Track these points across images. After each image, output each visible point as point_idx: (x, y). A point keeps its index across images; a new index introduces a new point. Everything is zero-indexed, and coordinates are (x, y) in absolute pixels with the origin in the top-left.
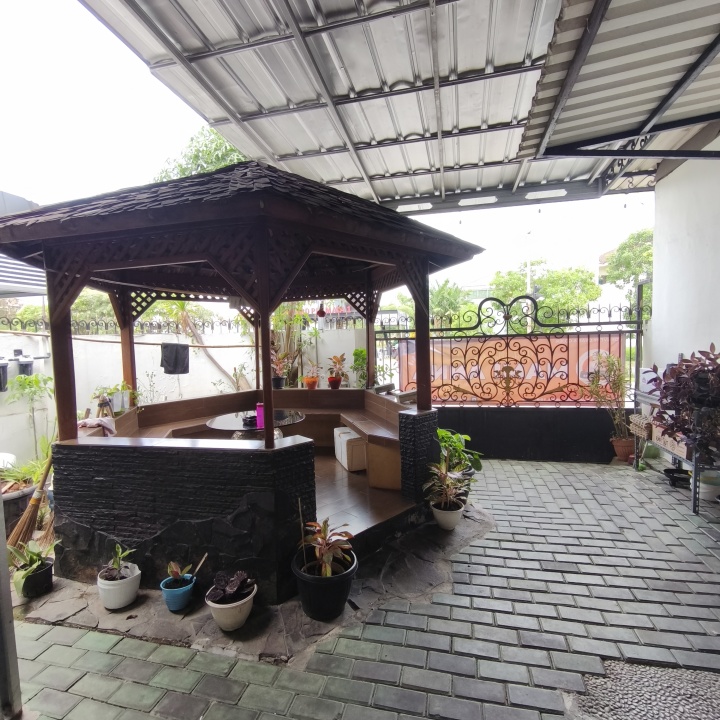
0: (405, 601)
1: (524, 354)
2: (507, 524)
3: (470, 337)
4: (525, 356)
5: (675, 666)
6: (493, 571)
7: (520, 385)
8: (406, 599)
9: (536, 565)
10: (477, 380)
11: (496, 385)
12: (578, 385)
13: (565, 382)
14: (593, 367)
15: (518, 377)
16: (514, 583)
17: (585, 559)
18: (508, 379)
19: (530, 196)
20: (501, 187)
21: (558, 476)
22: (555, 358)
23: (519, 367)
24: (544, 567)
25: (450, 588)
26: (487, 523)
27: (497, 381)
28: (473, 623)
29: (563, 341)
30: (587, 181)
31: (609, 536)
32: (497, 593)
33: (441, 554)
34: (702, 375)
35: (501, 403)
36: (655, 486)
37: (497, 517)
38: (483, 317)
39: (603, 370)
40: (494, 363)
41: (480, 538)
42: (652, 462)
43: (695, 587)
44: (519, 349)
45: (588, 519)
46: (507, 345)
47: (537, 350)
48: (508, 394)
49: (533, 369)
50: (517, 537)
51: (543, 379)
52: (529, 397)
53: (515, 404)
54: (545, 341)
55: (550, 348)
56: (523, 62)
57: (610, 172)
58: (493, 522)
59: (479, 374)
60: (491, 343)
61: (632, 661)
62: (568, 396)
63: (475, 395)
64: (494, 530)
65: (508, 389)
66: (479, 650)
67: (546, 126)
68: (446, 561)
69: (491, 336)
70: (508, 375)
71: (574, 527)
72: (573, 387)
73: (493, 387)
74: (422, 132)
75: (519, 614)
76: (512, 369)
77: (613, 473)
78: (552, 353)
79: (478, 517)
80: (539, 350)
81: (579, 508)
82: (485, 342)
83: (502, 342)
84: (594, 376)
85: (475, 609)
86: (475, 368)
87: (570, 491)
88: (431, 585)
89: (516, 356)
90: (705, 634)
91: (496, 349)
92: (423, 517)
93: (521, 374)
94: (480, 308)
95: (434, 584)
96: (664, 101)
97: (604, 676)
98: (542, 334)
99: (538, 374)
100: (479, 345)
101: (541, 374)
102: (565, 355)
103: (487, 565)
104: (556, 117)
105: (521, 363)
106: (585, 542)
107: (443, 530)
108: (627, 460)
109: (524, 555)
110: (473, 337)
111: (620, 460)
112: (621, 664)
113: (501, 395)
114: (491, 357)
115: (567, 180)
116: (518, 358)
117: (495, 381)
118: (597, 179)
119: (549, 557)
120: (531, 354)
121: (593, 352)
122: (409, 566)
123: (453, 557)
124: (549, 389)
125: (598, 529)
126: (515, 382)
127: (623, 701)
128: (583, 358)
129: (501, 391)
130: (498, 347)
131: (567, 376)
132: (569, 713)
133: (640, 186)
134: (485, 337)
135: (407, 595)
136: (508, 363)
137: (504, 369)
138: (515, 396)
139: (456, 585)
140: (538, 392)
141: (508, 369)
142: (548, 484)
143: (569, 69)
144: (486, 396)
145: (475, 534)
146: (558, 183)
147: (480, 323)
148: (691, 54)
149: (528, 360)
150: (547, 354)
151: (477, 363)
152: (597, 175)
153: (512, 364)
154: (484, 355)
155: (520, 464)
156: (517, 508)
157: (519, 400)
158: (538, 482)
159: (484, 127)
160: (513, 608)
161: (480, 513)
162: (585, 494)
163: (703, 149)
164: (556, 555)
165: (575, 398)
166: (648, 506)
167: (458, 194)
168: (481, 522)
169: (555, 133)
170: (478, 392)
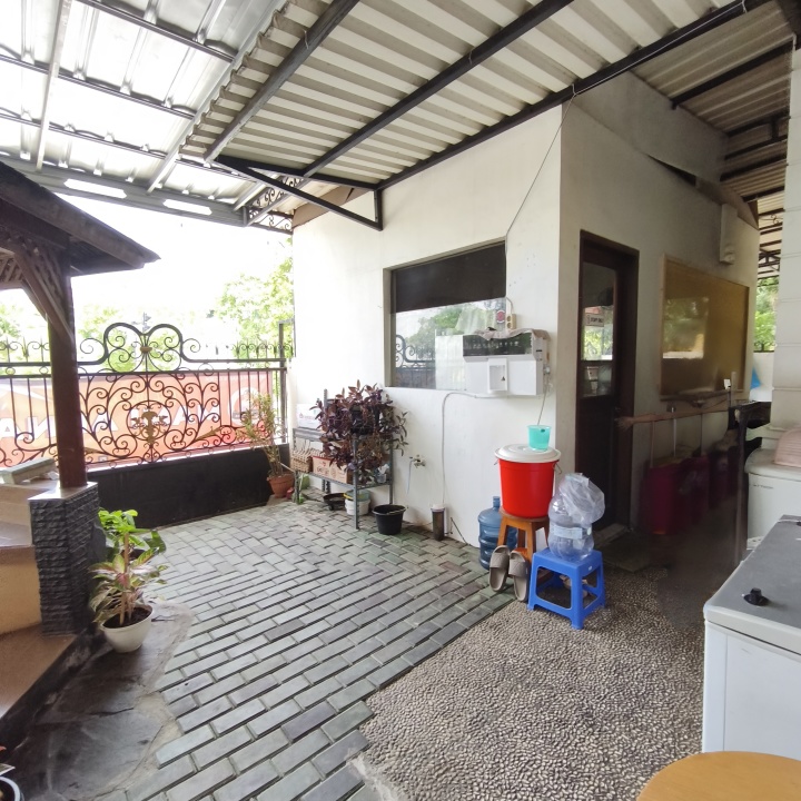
0: (114, 795)
1: (169, 395)
2: (206, 607)
3: (93, 375)
4: (170, 398)
5: (409, 669)
6: (219, 673)
7: (166, 433)
8: (114, 789)
9: (261, 640)
10: (107, 433)
11: (134, 436)
12: (230, 426)
13: (217, 425)
14: (245, 405)
15: (164, 424)
16: (250, 674)
17: (302, 610)
18: (150, 428)
19: (169, 203)
20: (130, 180)
21: (234, 530)
22: (206, 398)
23: (164, 412)
24: (271, 639)
25: (176, 728)
26: (183, 616)
27: (136, 431)
28: (228, 755)
29: (214, 379)
30: (231, 206)
31: (310, 577)
32: (237, 697)
33: (137, 690)
34: (355, 408)
35: (143, 459)
36: (319, 515)
37: (191, 604)
38: (110, 349)
39: (255, 409)
40: (131, 409)
41: (183, 639)
42: (307, 492)
43: (388, 594)
44: (163, 389)
45: (285, 567)
46: (147, 385)
47: (184, 390)
48: (151, 447)
49: (181, 412)
50: (227, 618)
51: (194, 425)
52: (178, 446)
53: (160, 457)
54: (193, 379)
55: (200, 387)
56: (195, 35)
57: (255, 204)
58: (190, 613)
59: (109, 425)
60: (125, 383)
61: (384, 686)
62: (222, 440)
63: (107, 454)
64: (196, 621)
65: (151, 441)
66: (252, 783)
67: (228, 128)
68: (151, 695)
69: (123, 374)
70: (150, 422)
71: (278, 580)
72: (226, 430)
73: (130, 440)
74: (19, 51)
75: (273, 707)
76: (155, 414)
77: (281, 512)
78: (202, 392)
79: (166, 614)
80: (187, 389)
81: (269, 558)
82: (115, 381)
83: (140, 381)
84: (246, 416)
85: (222, 734)
86: (104, 417)
87: (253, 543)
88: (145, 742)
89: (160, 398)
90: (412, 630)
91: (132, 390)
92: (87, 650)
93: (167, 421)
94: (106, 336)
95: (150, 738)
96: (330, 154)
97: (373, 716)
98: (190, 372)
99: (187, 418)
100: (107, 386)
101: (191, 418)
102: (215, 395)
103: (208, 671)
104: (243, 122)
105: (166, 406)
106: (294, 592)
107: (127, 653)
108: (285, 496)
109: (244, 635)
110: (98, 374)
111: (277, 497)
112: (378, 695)
113: (142, 448)
114: (125, 400)
115: (212, 198)
116: (163, 400)
117: (133, 431)
118: (242, 208)
119: (269, 624)
120: (177, 395)
121: (244, 390)
122: (94, 737)
123: (159, 685)
124: (200, 434)
125: (299, 573)
126: (159, 430)
127: (396, 729)
128: (235, 397)
129: (141, 443)
130: (134, 388)
131: (220, 418)
132: (367, 778)
133: (278, 227)
134: (116, 375)
135: (112, 783)
136: (149, 407)
137: (144, 415)
138: (161, 447)
139: (180, 720)
140: (188, 439)
141: (149, 415)
142: (228, 543)
143: (271, 75)
144: (122, 453)
145: (174, 637)
146: (200, 198)
147: (107, 355)
148: (360, 120)
149: (175, 402)
150: (196, 394)
151: (106, 410)
152: (242, 204)
153: (155, 408)
154: (115, 399)
155: (183, 530)
156: (208, 583)
157: (165, 452)
158: (216, 543)
159: (124, 90)
160: (263, 703)
161: (166, 607)
162: (269, 542)
163: (342, 207)
164: (275, 619)
165: (229, 442)
166: (323, 535)
167: (62, 169)
168: (175, 619)
169: (235, 141)
170: (110, 448)
